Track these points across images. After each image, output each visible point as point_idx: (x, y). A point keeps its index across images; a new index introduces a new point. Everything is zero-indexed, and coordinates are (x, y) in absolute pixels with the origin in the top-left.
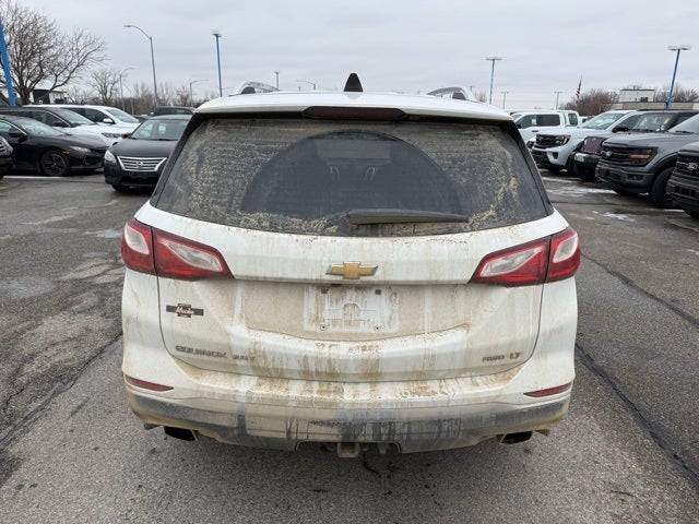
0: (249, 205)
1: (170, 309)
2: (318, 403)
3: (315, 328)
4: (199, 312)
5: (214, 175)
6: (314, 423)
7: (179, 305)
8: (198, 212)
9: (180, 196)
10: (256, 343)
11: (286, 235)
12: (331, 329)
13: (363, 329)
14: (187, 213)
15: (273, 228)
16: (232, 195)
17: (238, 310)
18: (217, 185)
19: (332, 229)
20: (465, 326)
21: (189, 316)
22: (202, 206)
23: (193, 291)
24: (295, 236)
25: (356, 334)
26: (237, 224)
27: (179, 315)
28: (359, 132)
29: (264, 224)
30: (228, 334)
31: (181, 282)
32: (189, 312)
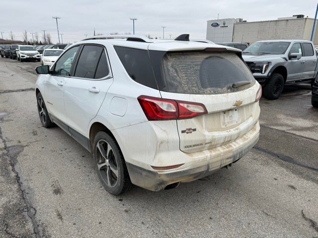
0: (204, 86)
1: (183, 132)
2: (227, 152)
3: (224, 127)
4: (195, 130)
5: (186, 76)
6: (227, 159)
7: (187, 129)
8: (189, 91)
9: (178, 86)
10: (213, 136)
11: (220, 95)
12: (228, 126)
13: (234, 123)
14: (185, 92)
15: (215, 93)
16: (196, 83)
17: (204, 126)
18: (189, 80)
19: (229, 90)
20: (251, 116)
21: (191, 132)
22: (189, 89)
23: (192, 122)
24: (222, 94)
25: (233, 126)
26: (204, 93)
27: (187, 133)
28: (215, 56)
29: (212, 92)
30: (205, 136)
31: (187, 120)
32: (191, 131)
